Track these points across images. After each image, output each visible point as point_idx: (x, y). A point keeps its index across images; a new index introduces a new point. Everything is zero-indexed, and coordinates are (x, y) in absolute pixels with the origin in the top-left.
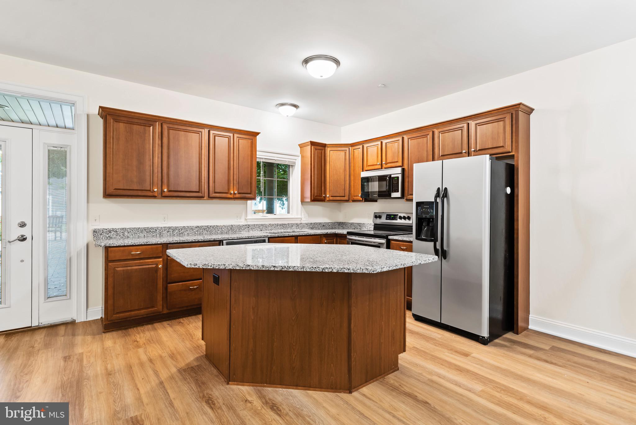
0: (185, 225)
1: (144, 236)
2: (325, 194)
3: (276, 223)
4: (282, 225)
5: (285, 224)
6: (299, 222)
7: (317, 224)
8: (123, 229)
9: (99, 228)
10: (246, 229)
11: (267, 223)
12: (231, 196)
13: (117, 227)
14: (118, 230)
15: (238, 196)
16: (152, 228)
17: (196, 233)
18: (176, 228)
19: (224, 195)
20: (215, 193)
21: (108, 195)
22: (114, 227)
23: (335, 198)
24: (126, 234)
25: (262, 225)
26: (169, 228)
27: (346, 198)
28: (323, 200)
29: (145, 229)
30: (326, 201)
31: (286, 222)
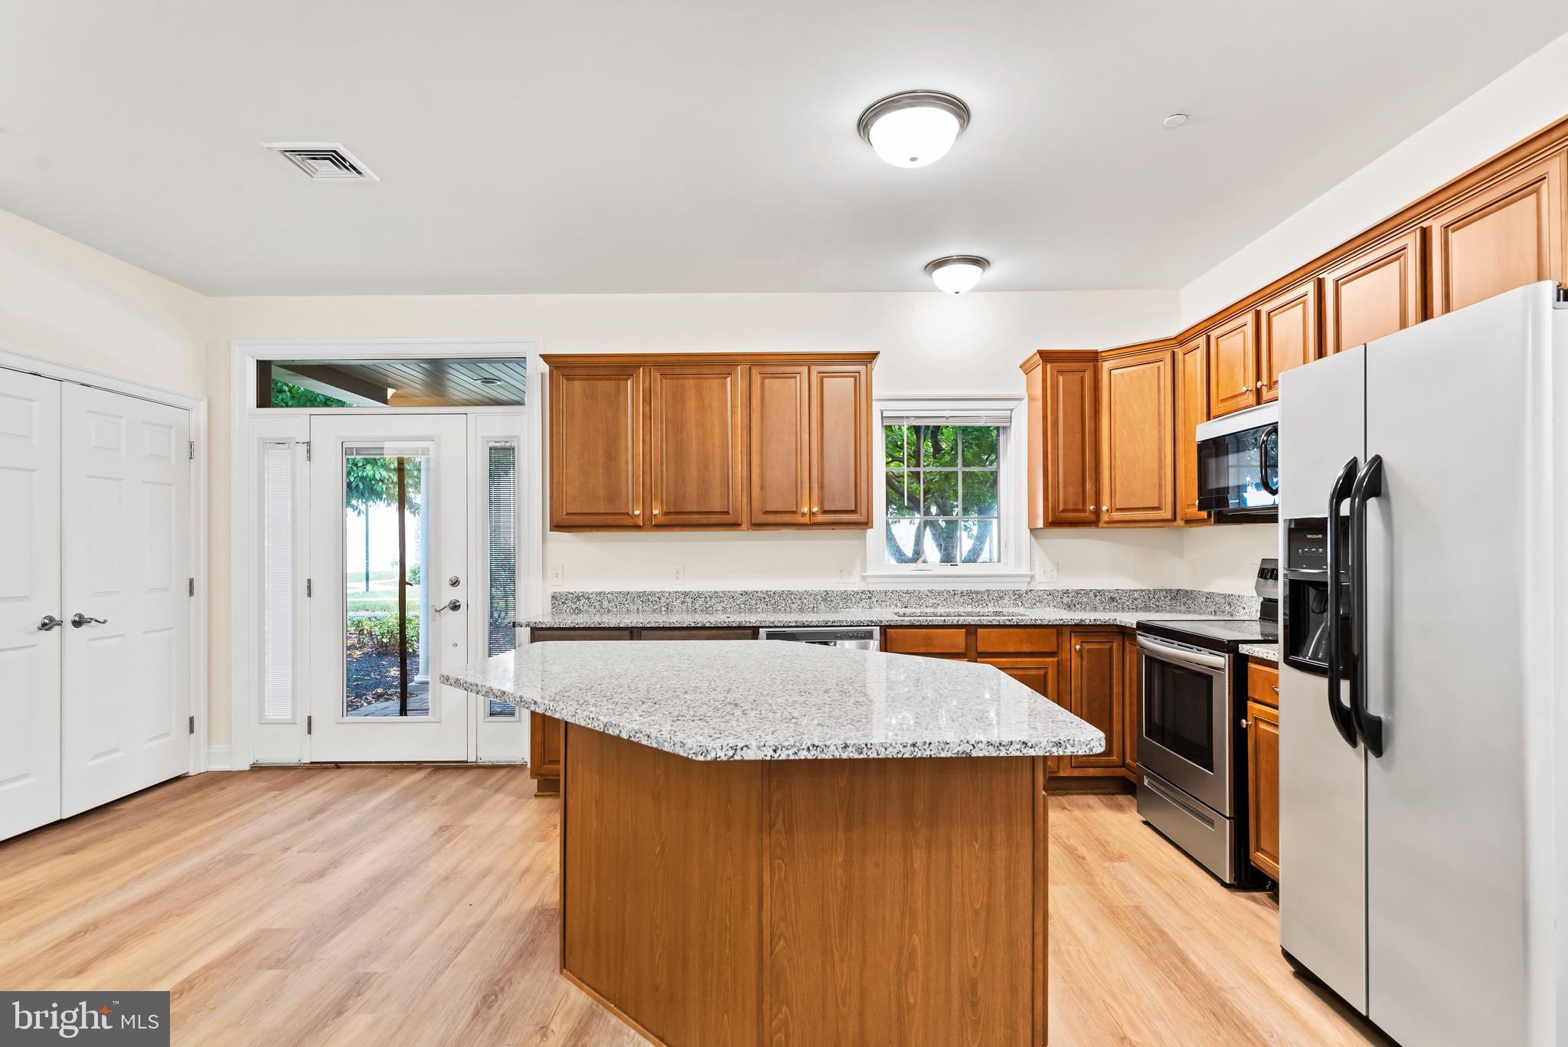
0: (719, 589)
1: (638, 609)
2: (1098, 503)
3: (951, 587)
4: (969, 593)
5: (977, 593)
6: (1023, 587)
7: (1087, 593)
8: (600, 593)
9: (560, 591)
10: (863, 603)
11: (923, 587)
12: (806, 520)
13: (590, 591)
14: (591, 597)
15: (821, 518)
16: (652, 594)
17: (743, 606)
18: (699, 595)
19: (787, 518)
20: (767, 513)
21: (557, 526)
22: (585, 590)
23: (1127, 515)
24: (605, 604)
25: (907, 592)
26: (686, 594)
27: (1167, 514)
28: (1094, 521)
29: (639, 595)
30: (1101, 524)
31: (982, 587)
